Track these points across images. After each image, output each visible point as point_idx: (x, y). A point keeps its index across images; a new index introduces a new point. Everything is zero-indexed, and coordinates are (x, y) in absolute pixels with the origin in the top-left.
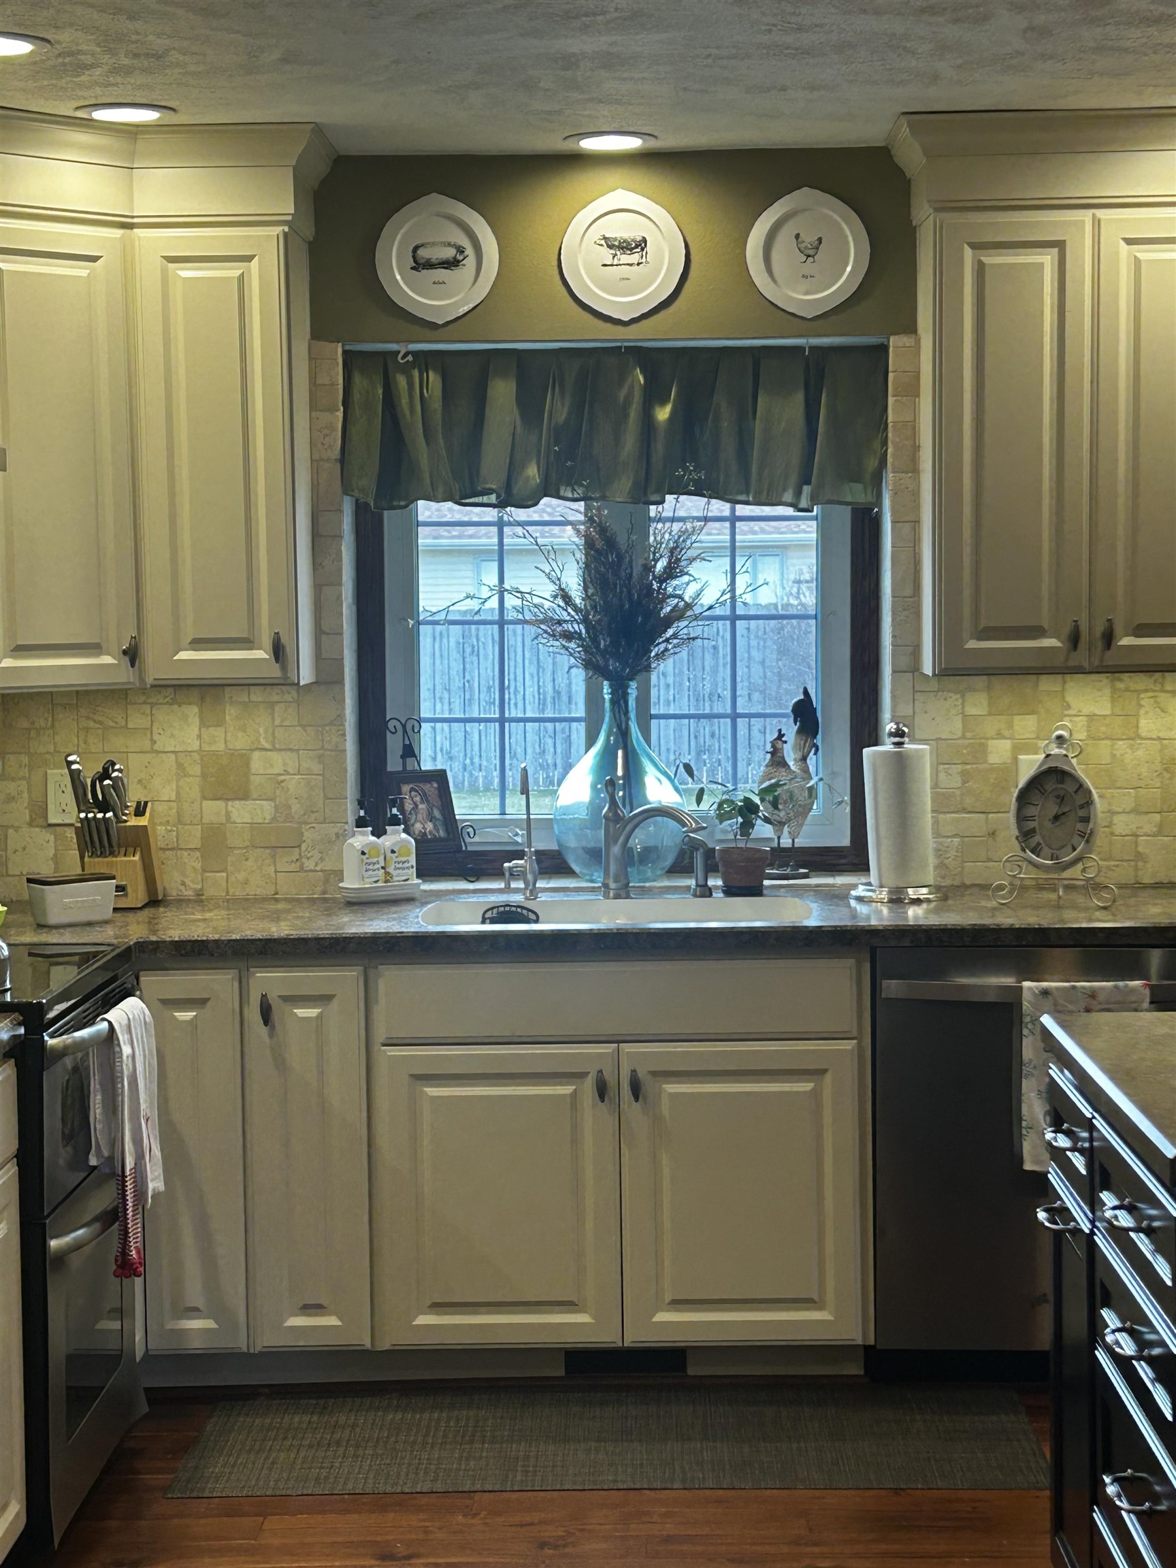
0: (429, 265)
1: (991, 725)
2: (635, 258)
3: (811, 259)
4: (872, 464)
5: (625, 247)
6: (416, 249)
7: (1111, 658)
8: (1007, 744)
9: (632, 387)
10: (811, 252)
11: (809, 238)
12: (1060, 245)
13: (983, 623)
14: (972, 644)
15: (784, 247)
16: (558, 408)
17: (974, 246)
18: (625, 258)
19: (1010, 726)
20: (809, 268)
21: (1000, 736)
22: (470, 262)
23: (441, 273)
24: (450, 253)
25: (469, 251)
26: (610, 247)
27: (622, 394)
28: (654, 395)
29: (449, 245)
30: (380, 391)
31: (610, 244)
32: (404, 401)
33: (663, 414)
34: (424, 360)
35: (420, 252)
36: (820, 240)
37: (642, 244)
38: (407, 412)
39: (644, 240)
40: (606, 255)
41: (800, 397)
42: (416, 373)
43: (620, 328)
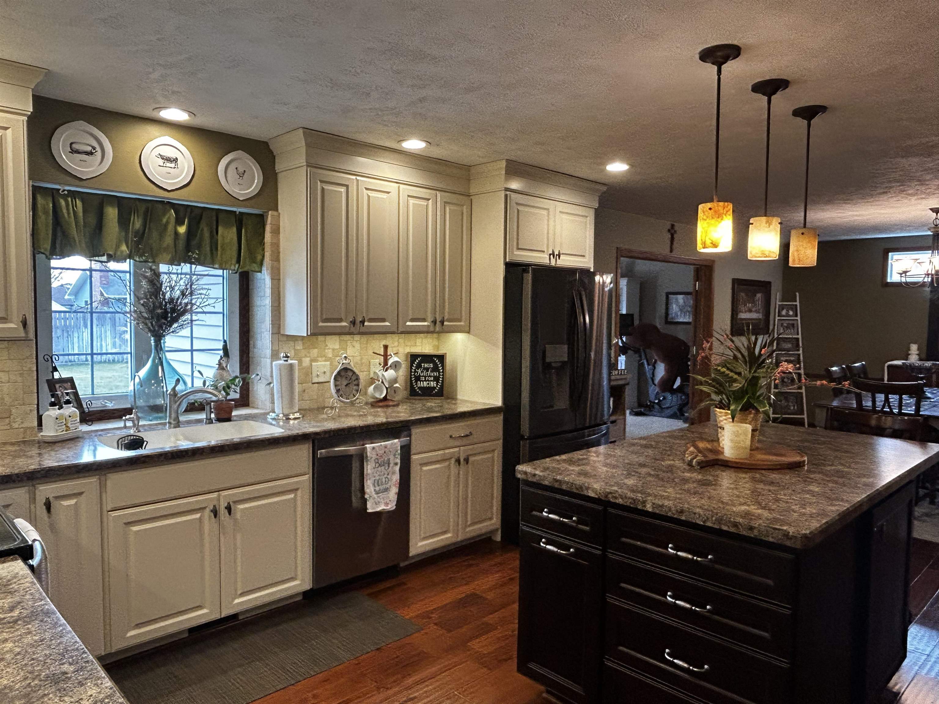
0: (78, 152)
1: (303, 353)
2: (173, 165)
3: (241, 178)
4: (259, 257)
5: (169, 160)
6: (71, 144)
7: (363, 329)
8: (308, 359)
9: (169, 218)
10: (242, 175)
11: (241, 170)
12: (347, 186)
13: (324, 317)
14: (321, 324)
15: (232, 171)
16: (137, 223)
17: (322, 182)
18: (168, 165)
19: (309, 353)
20: (241, 181)
21: (306, 356)
22: (99, 154)
23: (84, 157)
24: (89, 149)
25: (98, 149)
26: (163, 159)
27: (164, 220)
28: (179, 222)
29: (90, 146)
30: (51, 205)
31: (162, 157)
32: (65, 211)
33: (182, 230)
34: (73, 194)
35: (74, 146)
36: (245, 171)
37: (176, 160)
38: (66, 215)
39: (177, 159)
40: (161, 162)
41: (234, 229)
42: (70, 199)
43: (166, 193)
